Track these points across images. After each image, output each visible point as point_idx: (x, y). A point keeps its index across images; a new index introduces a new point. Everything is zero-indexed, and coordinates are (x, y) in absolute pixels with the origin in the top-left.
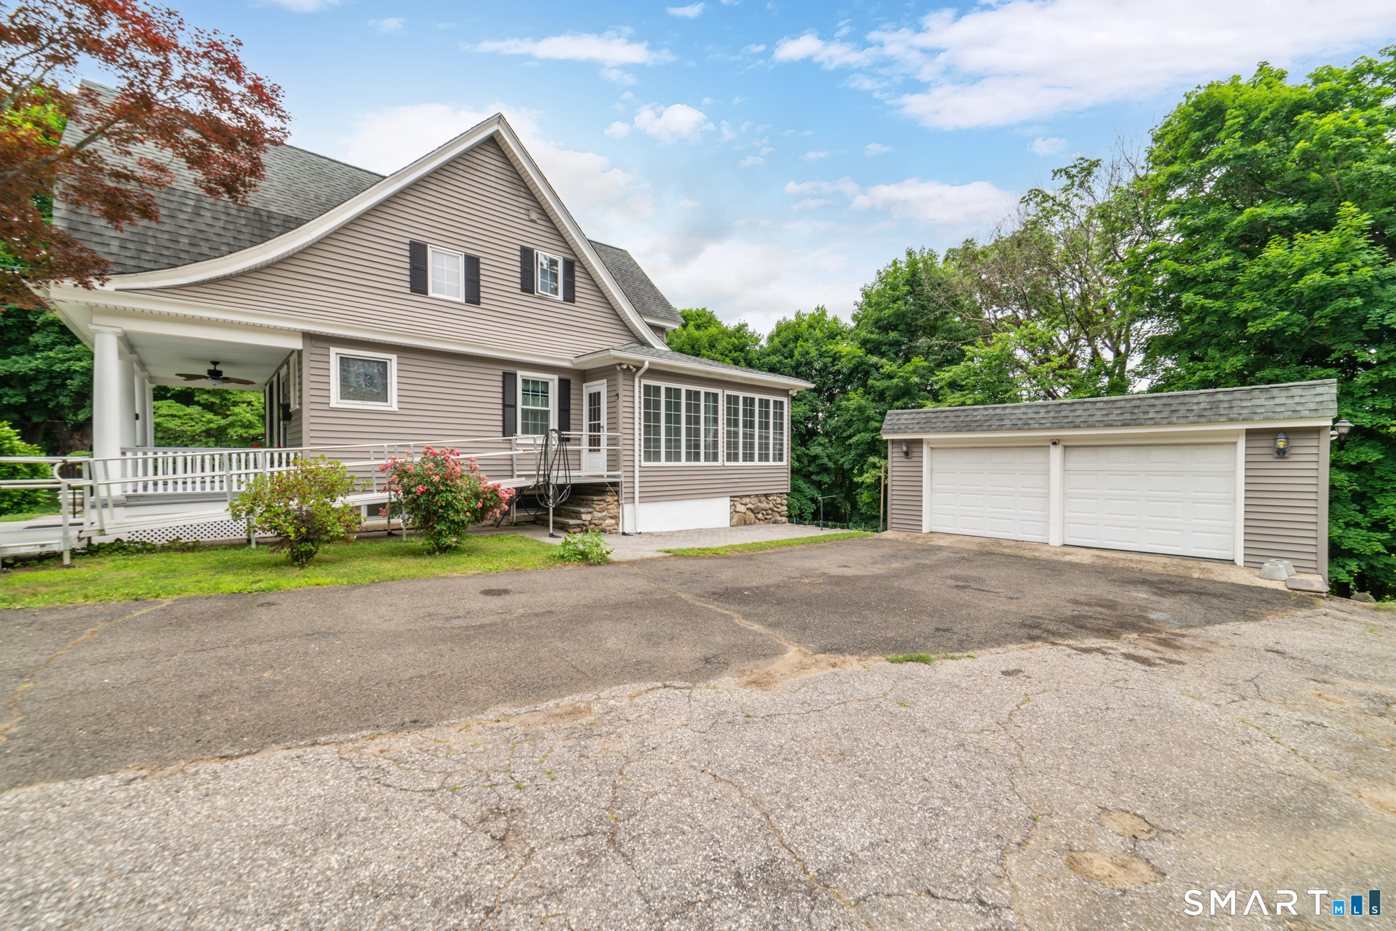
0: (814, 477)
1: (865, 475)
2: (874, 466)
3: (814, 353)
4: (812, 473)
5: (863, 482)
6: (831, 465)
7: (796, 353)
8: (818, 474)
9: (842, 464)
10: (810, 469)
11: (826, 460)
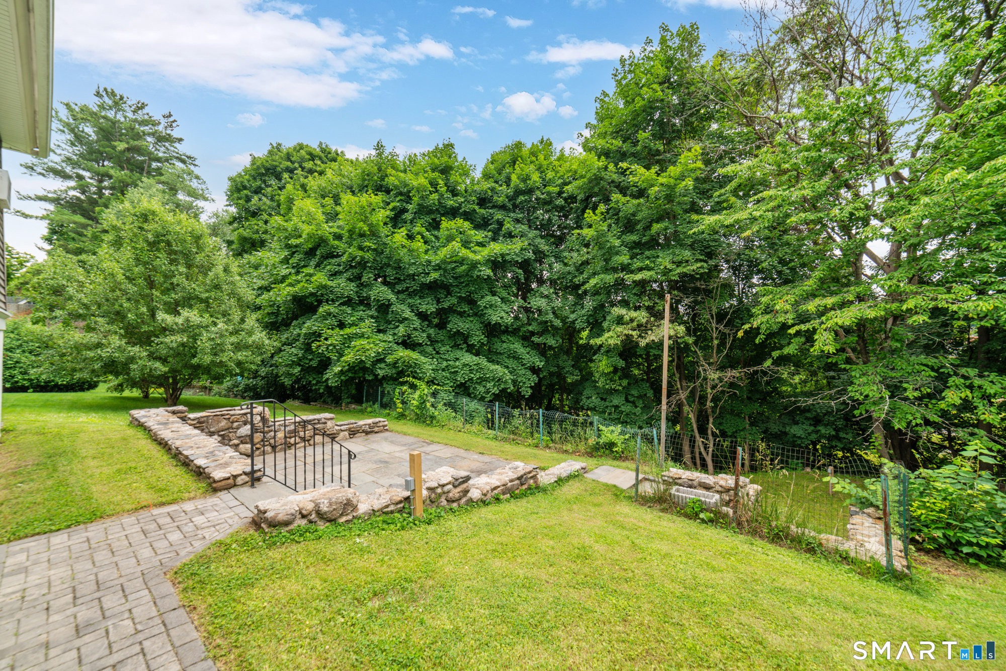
0: (535, 339)
1: (607, 335)
2: (620, 321)
3: (536, 177)
4: (533, 334)
5: (601, 346)
6: (558, 323)
7: (514, 177)
8: (540, 334)
9: (573, 322)
10: (530, 328)
11: (551, 316)
